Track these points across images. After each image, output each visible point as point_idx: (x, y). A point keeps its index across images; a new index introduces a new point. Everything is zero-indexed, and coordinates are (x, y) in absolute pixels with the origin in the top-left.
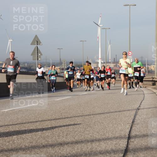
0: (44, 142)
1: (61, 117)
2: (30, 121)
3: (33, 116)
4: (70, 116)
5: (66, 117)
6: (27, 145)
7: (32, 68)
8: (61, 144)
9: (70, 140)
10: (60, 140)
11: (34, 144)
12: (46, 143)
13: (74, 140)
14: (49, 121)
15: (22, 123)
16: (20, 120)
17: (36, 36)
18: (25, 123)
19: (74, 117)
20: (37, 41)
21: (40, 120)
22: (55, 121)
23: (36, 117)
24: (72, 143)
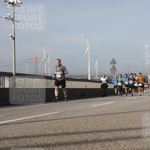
0: (119, 127)
1: (129, 111)
2: (109, 113)
3: (111, 110)
4: (135, 111)
5: (133, 111)
6: (108, 128)
7: (110, 79)
8: (130, 129)
9: (135, 126)
10: (129, 127)
11: (112, 128)
12: (120, 127)
13: (138, 127)
14: (122, 114)
15: (104, 115)
16: (103, 112)
17: (113, 59)
18: (106, 114)
19: (139, 111)
20: (114, 62)
21: (116, 112)
22: (126, 113)
23: (113, 111)
24: (137, 129)
